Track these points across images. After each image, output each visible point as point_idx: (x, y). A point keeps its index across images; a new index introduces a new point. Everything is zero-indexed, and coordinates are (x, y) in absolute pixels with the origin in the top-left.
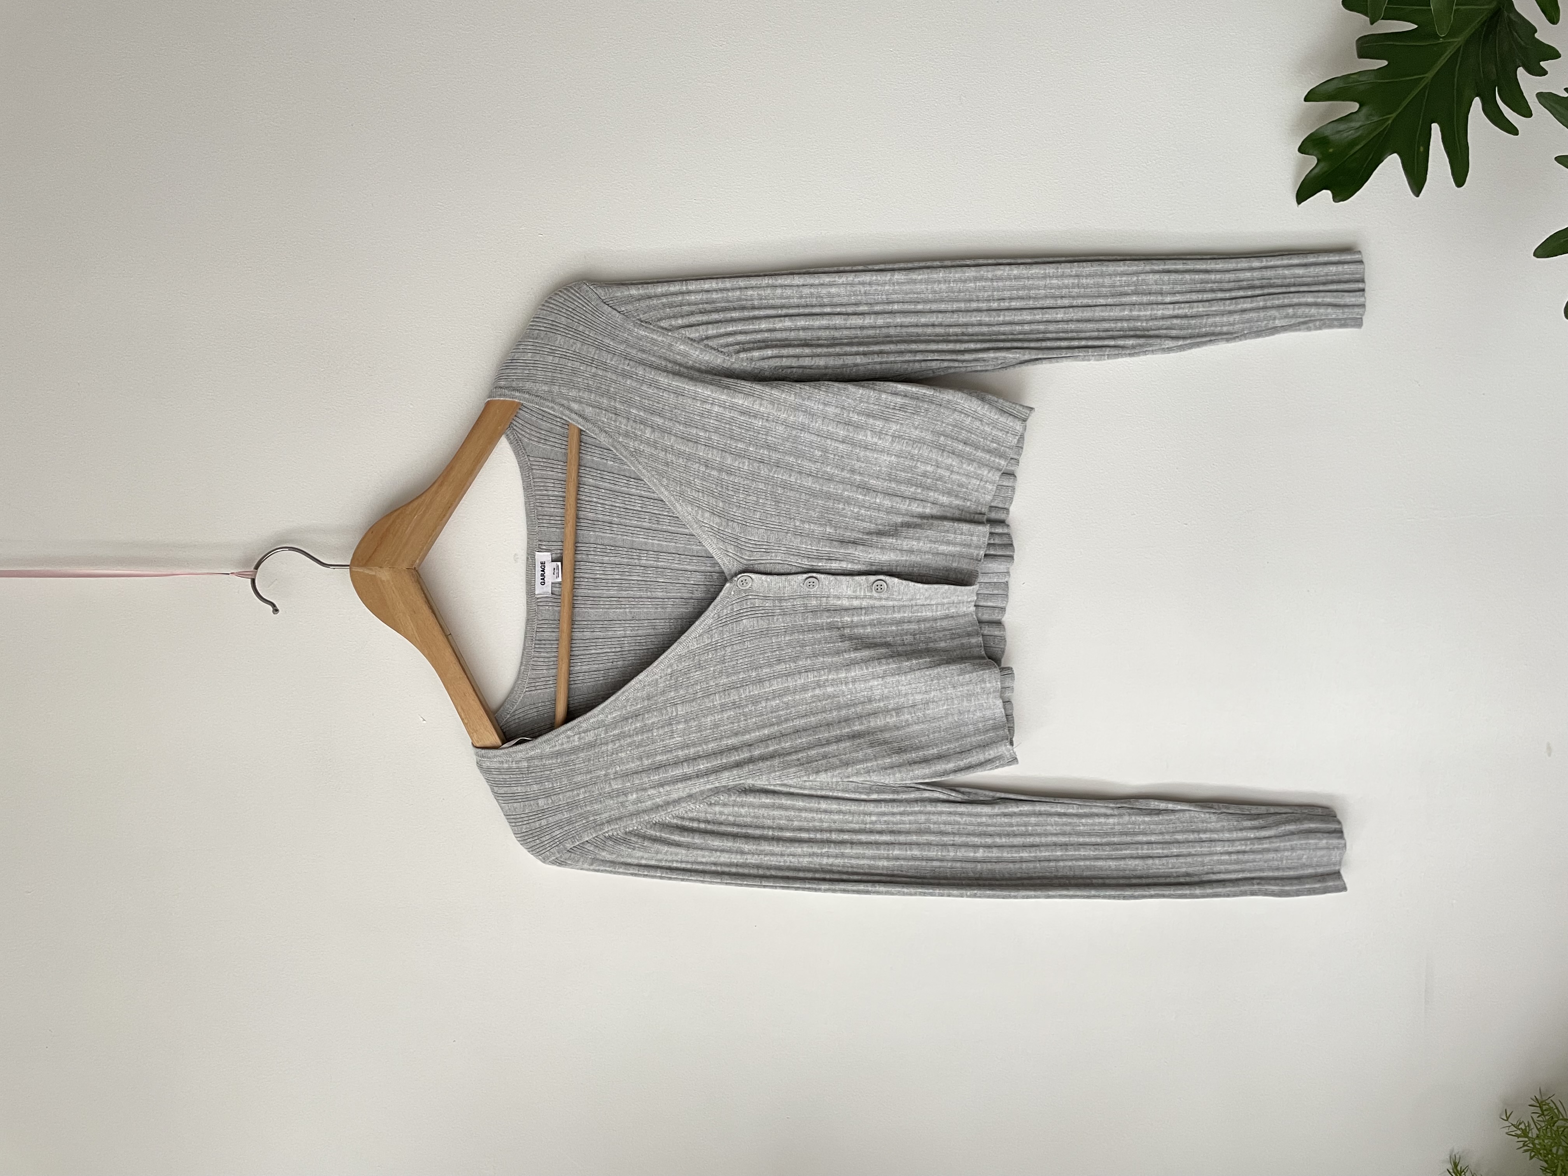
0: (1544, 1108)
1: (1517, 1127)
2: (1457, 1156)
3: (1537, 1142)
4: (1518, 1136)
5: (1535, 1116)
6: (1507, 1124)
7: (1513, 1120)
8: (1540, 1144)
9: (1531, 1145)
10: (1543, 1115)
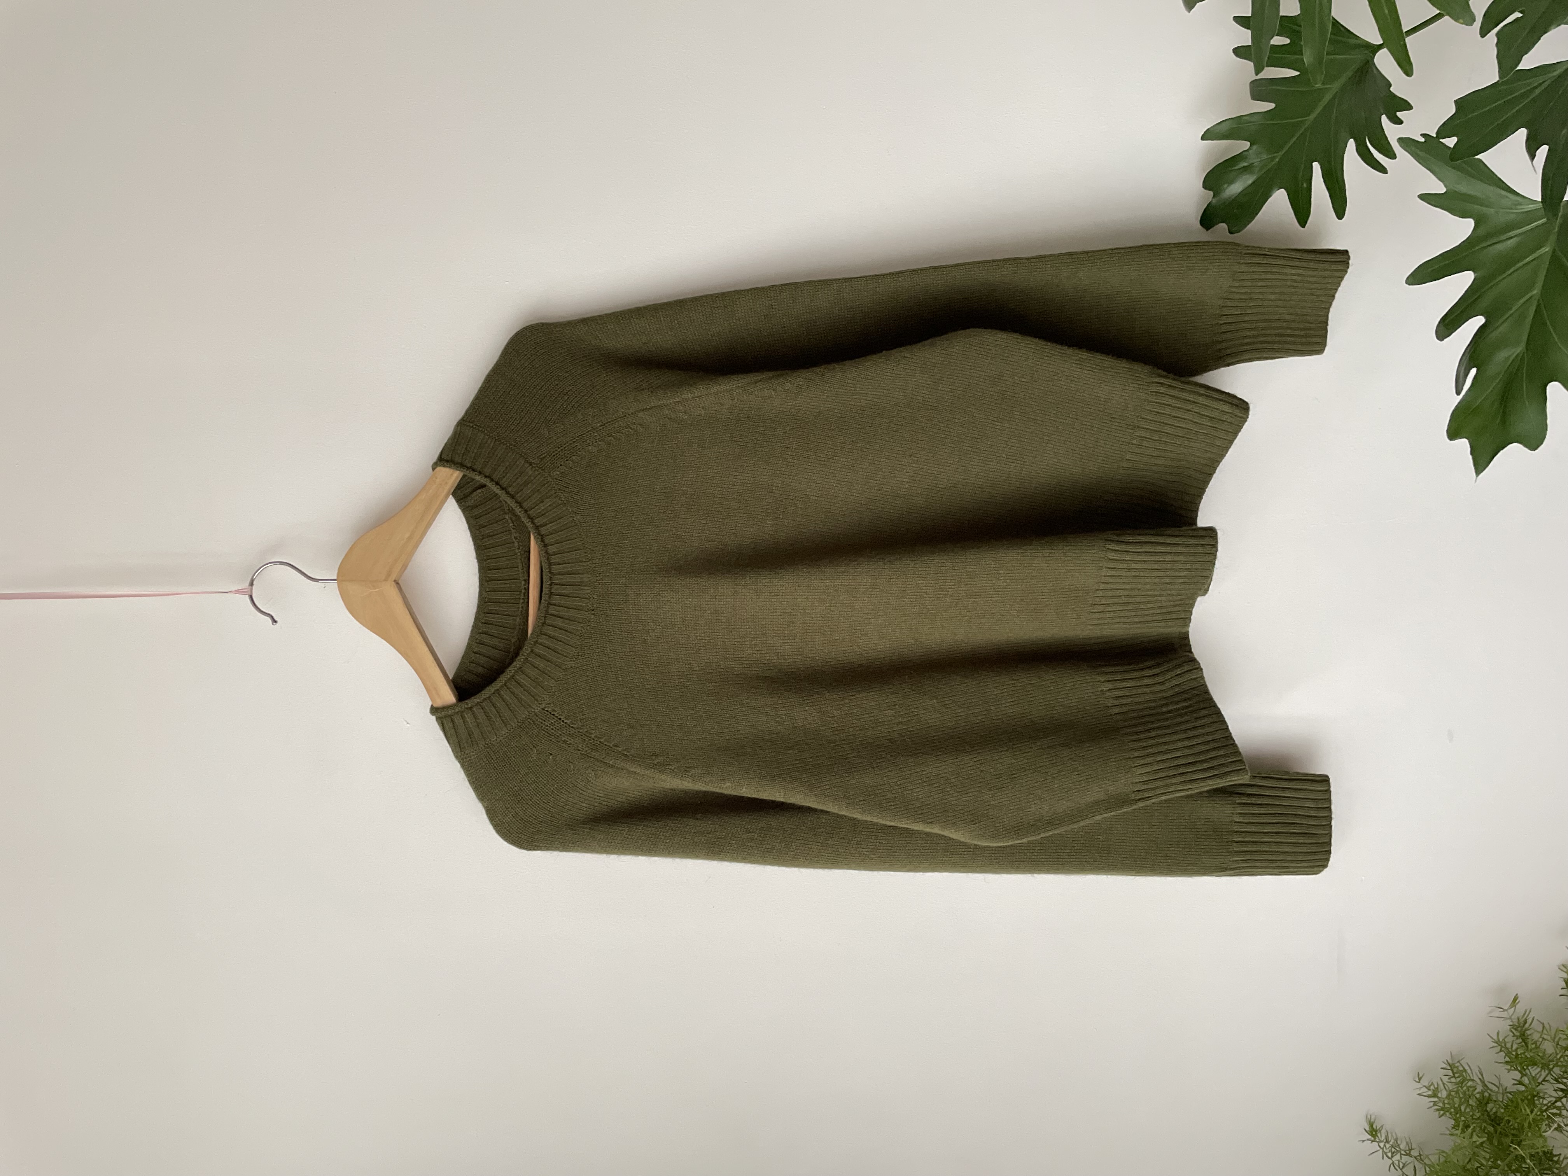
0: (1455, 1070)
1: (1428, 1088)
2: (1373, 1117)
3: (1446, 1101)
4: (1429, 1096)
5: (1446, 1079)
6: (1419, 1085)
7: (1425, 1082)
8: (1448, 1103)
9: (1441, 1105)
10: (1454, 1077)
